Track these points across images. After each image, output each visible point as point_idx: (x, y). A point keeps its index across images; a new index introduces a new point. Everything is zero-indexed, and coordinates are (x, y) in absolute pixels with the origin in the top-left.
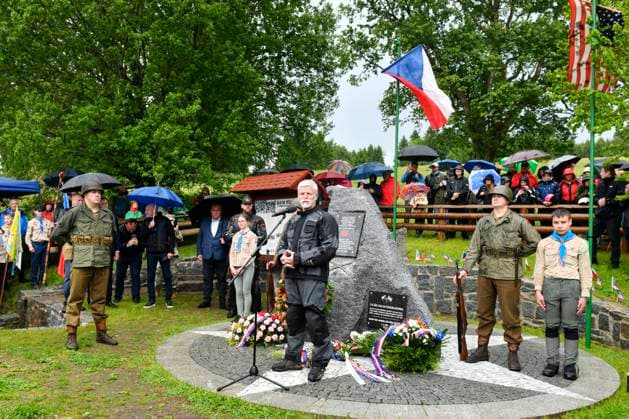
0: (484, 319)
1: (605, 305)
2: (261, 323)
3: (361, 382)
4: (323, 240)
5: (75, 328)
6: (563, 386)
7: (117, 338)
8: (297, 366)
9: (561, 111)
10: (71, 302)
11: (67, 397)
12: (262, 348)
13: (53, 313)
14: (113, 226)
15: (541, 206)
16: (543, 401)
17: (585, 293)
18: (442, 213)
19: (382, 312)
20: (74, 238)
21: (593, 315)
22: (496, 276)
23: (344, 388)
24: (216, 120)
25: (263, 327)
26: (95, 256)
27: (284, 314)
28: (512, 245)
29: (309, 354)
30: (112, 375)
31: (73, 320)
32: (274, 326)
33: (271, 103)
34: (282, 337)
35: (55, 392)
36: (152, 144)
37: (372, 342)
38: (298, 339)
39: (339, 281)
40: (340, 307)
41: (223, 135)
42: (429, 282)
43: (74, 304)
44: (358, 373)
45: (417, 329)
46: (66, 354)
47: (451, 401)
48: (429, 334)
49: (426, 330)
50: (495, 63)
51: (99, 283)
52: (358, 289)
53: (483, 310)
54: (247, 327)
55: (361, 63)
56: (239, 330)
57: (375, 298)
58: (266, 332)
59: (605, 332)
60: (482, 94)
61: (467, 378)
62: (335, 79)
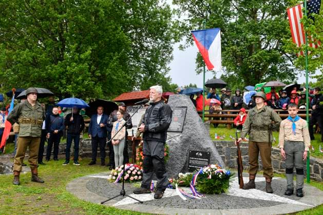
0: (252, 165)
1: (317, 160)
2: (128, 169)
3: (185, 199)
4: (162, 118)
5: (19, 172)
6: (296, 200)
7: (44, 179)
8: (148, 191)
9: (290, 65)
10: (16, 157)
11: (10, 208)
12: (128, 183)
13: (7, 167)
14: (43, 114)
15: (281, 110)
16: (286, 207)
17: (307, 149)
18: (229, 114)
19: (196, 162)
20: (20, 120)
21: (310, 166)
22: (258, 140)
23: (175, 202)
24: (104, 63)
25: (129, 172)
26: (32, 130)
27: (141, 163)
28: (267, 123)
29: (155, 185)
30: (39, 197)
31: (18, 168)
32: (136, 171)
33: (136, 56)
34: (140, 177)
35: (4, 205)
36: (67, 74)
37: (191, 178)
38: (149, 175)
39: (172, 145)
40: (173, 160)
41: (108, 71)
42: (222, 150)
43: (19, 158)
44: (183, 194)
45: (216, 169)
46: (13, 187)
47: (235, 207)
48: (222, 172)
49: (221, 170)
50: (255, 40)
51: (34, 147)
52: (183, 150)
53: (252, 160)
54: (120, 172)
55: (185, 38)
56: (115, 174)
57: (193, 154)
58: (131, 175)
59: (317, 175)
60: (249, 56)
61: (244, 196)
62: (171, 45)
